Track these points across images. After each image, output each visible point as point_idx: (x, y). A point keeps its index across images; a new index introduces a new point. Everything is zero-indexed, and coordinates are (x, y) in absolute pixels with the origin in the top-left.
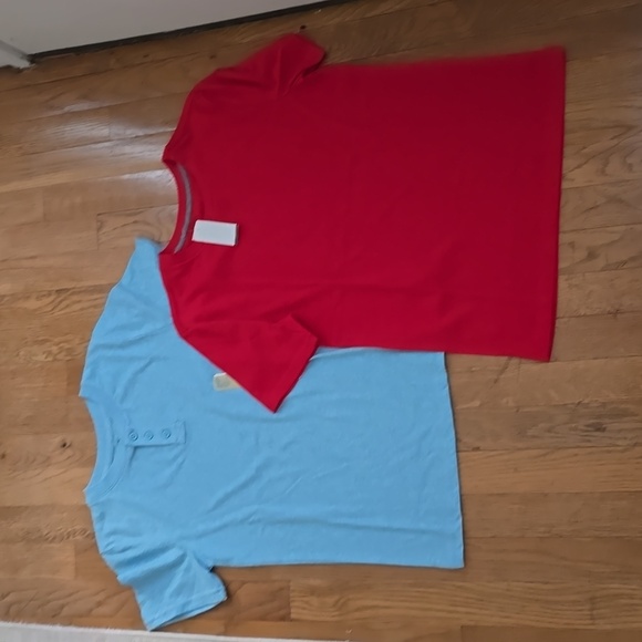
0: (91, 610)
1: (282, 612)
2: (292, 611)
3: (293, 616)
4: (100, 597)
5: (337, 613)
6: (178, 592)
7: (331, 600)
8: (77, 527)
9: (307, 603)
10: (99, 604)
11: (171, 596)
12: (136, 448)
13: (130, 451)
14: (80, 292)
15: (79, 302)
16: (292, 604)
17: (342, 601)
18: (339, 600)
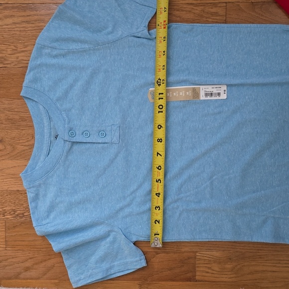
0: (19, 274)
1: (189, 275)
2: (198, 274)
3: (197, 278)
4: (28, 264)
5: (234, 275)
6: (102, 259)
7: (229, 266)
8: (8, 208)
9: (209, 268)
10: (27, 269)
11: (97, 262)
12: (73, 143)
13: (68, 145)
14: (13, 8)
15: (12, 16)
16: (197, 269)
17: (239, 267)
18: (236, 266)
